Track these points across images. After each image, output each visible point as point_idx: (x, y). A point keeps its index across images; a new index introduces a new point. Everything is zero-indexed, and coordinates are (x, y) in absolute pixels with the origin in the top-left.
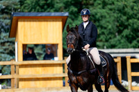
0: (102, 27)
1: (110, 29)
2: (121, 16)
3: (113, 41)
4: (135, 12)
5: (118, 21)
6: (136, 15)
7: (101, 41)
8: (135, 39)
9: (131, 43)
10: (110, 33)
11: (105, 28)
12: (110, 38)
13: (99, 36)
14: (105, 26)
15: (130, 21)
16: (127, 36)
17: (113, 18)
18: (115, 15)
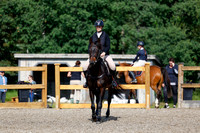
0: (24, 24)
1: (35, 27)
2: (49, 10)
3: (38, 43)
4: (68, 5)
5: (45, 17)
6: (69, 9)
7: (22, 42)
8: (67, 41)
9: (61, 46)
10: (35, 32)
11: (29, 25)
12: (35, 39)
13: (19, 35)
14: (28, 22)
15: (62, 16)
16: (56, 37)
17: (38, 12)
18: (42, 8)
